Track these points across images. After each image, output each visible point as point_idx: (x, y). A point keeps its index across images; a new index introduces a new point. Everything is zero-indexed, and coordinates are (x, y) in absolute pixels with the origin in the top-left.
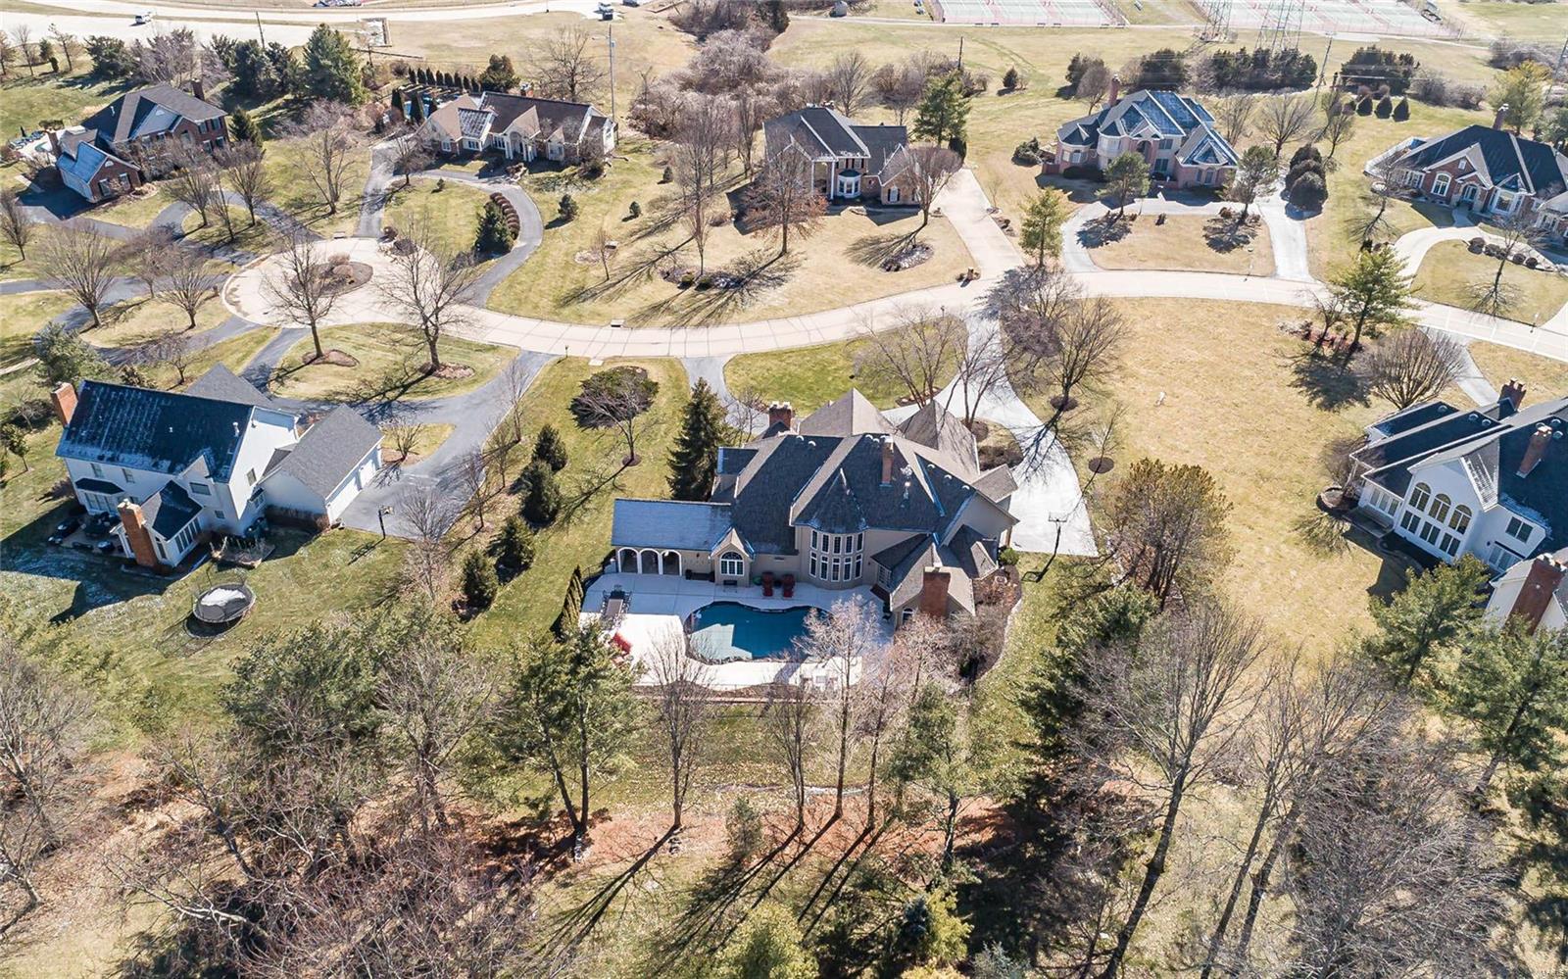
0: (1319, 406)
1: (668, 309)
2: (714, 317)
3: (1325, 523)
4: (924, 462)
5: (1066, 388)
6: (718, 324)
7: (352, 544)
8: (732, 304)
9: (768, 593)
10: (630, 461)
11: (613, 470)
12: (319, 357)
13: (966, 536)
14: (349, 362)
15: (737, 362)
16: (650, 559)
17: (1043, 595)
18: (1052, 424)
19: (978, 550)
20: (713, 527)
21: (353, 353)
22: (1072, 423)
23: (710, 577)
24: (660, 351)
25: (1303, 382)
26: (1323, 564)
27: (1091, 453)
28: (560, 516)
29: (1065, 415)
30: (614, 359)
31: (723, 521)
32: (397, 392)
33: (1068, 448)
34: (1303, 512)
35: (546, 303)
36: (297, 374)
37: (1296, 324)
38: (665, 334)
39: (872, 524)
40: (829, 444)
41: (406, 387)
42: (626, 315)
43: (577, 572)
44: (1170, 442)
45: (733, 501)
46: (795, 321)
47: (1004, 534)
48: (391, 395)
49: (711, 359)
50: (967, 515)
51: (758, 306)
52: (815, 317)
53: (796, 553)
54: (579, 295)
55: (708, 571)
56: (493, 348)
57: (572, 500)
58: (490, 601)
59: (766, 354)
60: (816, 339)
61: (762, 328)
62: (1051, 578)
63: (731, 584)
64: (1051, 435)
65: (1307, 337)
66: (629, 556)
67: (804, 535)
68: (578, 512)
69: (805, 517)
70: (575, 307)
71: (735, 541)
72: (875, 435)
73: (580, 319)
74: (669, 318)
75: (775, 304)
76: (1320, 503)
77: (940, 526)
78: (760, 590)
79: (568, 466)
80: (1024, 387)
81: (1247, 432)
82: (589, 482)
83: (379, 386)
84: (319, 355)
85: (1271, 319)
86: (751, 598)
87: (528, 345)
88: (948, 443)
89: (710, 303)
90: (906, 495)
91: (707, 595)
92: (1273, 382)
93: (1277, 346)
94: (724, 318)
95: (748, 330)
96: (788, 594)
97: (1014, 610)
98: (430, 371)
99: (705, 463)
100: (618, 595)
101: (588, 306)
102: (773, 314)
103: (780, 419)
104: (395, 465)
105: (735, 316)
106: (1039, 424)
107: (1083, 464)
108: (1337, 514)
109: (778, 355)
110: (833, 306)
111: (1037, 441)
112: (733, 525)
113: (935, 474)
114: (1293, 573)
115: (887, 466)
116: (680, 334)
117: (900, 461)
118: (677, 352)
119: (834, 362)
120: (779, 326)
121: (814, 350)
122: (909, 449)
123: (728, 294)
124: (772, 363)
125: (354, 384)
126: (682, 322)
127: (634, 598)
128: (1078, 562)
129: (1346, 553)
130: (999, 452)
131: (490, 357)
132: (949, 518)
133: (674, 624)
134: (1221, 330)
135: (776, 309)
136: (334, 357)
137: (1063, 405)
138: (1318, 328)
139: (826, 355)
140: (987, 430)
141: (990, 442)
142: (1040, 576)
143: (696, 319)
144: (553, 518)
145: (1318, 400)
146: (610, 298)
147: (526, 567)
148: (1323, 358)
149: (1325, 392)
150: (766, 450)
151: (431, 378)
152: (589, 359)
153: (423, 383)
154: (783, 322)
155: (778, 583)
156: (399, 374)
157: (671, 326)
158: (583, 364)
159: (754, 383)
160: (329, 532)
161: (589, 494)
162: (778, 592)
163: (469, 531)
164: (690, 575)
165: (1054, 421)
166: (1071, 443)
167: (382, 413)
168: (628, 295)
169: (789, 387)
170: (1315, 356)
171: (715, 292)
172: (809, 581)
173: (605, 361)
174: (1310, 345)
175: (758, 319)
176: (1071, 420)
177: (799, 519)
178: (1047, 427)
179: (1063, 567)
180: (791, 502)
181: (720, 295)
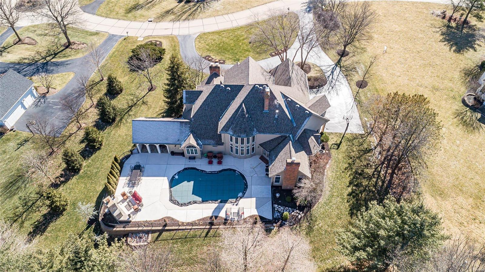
0: (454, 51)
1: (173, 12)
2: (192, 15)
3: (469, 113)
4: (284, 96)
5: (345, 46)
6: (193, 19)
7: (18, 139)
8: (199, 9)
9: (210, 163)
10: (151, 89)
11: (143, 94)
12: (19, 41)
13: (307, 134)
14: (34, 43)
15: (202, 36)
16: (153, 147)
17: (340, 157)
18: (338, 63)
19: (312, 141)
20: (181, 133)
21: (36, 38)
22: (347, 63)
23: (182, 154)
24: (168, 33)
25: (446, 40)
26: (471, 136)
27: (357, 78)
28: (118, 119)
29: (344, 59)
30: (148, 37)
31: (187, 130)
32: (51, 57)
33: (347, 75)
34: (457, 108)
35: (122, 11)
36: (9, 50)
37: (439, 12)
38: (171, 24)
39: (260, 132)
40: (237, 89)
41: (56, 54)
42: (155, 16)
43: (116, 159)
44: (391, 71)
45: (190, 119)
46: (226, 16)
47: (322, 127)
48: (48, 59)
49: (189, 36)
50: (307, 124)
51: (211, 9)
52: (234, 14)
53: (222, 144)
54: (136, 7)
55: (182, 152)
56: (97, 33)
57: (123, 110)
58: (79, 170)
59: (213, 33)
60: (235, 25)
61: (212, 20)
62: (344, 147)
63: (192, 158)
64: (338, 69)
65: (444, 18)
66: (143, 147)
67: (226, 137)
68: (126, 117)
69: (226, 129)
70: (134, 13)
71: (192, 141)
72: (260, 85)
73: (135, 18)
74: (173, 17)
75: (217, 9)
76: (464, 102)
77: (294, 131)
78: (207, 160)
79: (123, 93)
80: (325, 46)
81: (425, 66)
82: (132, 100)
83: (43, 55)
84: (20, 40)
85: (427, 10)
86: (202, 165)
87: (112, 32)
88: (295, 81)
89: (190, 9)
90: (276, 116)
91: (181, 164)
92: (433, 40)
93: (432, 22)
94: (196, 16)
95: (206, 21)
96: (220, 163)
97: (328, 166)
98: (68, 45)
99: (178, 97)
100: (138, 167)
101: (139, 12)
102: (217, 14)
103: (215, 72)
104: (44, 96)
105: (201, 15)
106: (332, 63)
107: (353, 84)
108: (473, 108)
109: (219, 33)
110: (242, 9)
111: (332, 72)
112: (192, 132)
113: (291, 104)
114: (458, 142)
115: (267, 102)
116: (177, 24)
117: (273, 97)
118: (175, 33)
119: (243, 35)
120: (219, 19)
121: (234, 30)
122: (277, 90)
123: (198, 5)
124: (216, 37)
125: (33, 54)
126: (178, 18)
127: (147, 168)
128: (355, 137)
129: (481, 130)
130: (316, 79)
131: (95, 38)
132: (298, 127)
133: (164, 182)
134: (407, 15)
135: (218, 11)
136: (27, 41)
137: (343, 54)
138: (449, 13)
139: (239, 32)
140: (310, 68)
141: (311, 74)
142: (338, 145)
143: (184, 17)
144: (114, 120)
145: (454, 48)
146: (149, 8)
147: (99, 148)
148: (452, 27)
149: (456, 44)
150: (206, 91)
151: (68, 49)
152: (137, 37)
153: (64, 52)
154: (221, 17)
155: (215, 157)
156: (54, 48)
157: (173, 21)
158: (135, 40)
159: (208, 47)
160: (9, 133)
161: (132, 106)
162: (215, 161)
163: (75, 129)
164: (173, 153)
165: (339, 61)
166: (348, 72)
167: (43, 68)
168: (156, 7)
169: (222, 49)
170: (449, 27)
171: (192, 4)
172: (230, 155)
173: (145, 38)
174: (445, 21)
175: (210, 16)
176: (346, 61)
177: (222, 130)
178: (336, 65)
179: (349, 140)
180: (218, 119)
181: (195, 5)
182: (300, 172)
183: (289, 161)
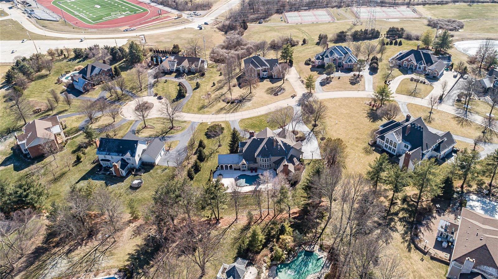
0: (371, 122)
1: (224, 109)
2: (235, 110)
3: (369, 148)
4: (282, 142)
5: (315, 122)
6: (236, 112)
7: (162, 168)
8: (239, 107)
9: (252, 172)
10: (220, 146)
11: (216, 148)
12: (145, 127)
13: (292, 157)
14: (153, 128)
15: (242, 121)
16: (226, 167)
17: (310, 168)
18: (312, 130)
19: (295, 159)
20: (239, 159)
21: (153, 125)
22: (317, 130)
23: (239, 169)
24: (223, 120)
25: (369, 116)
26: (368, 157)
27: (321, 136)
28: (206, 159)
29: (315, 128)
30: (213, 122)
31: (241, 158)
32: (165, 134)
33: (316, 135)
34: (365, 146)
35: (196, 109)
36: (141, 131)
37: (368, 102)
38: (225, 115)
39: (272, 156)
40: (262, 140)
41: (167, 133)
42: (215, 111)
43: (211, 171)
44: (338, 132)
45: (243, 153)
46: (254, 110)
47: (301, 156)
48: (164, 134)
49: (235, 121)
50: (292, 152)
51: (246, 106)
52: (258, 109)
53: (257, 163)
54: (203, 107)
55: (239, 168)
56: (185, 122)
57: (208, 155)
58: (193, 178)
59: (248, 118)
60: (259, 114)
61: (246, 112)
62: (311, 164)
63: (244, 170)
64: (312, 133)
65: (370, 105)
66: (222, 166)
67: (259, 159)
68: (209, 158)
69: (258, 155)
70: (203, 110)
71: (244, 161)
72: (272, 137)
73: (204, 113)
74: (225, 111)
75: (249, 106)
76: (369, 144)
77: (286, 155)
78: (250, 171)
79: (206, 148)
80: (306, 122)
81: (355, 129)
82: (211, 151)
83: (160, 133)
84: (146, 126)
85: (363, 102)
86: (248, 173)
87: (193, 120)
88: (288, 137)
89: (234, 107)
90: (279, 149)
91: (239, 173)
92: (362, 117)
93: (364, 108)
94: (238, 110)
95: (244, 113)
96: (256, 172)
97: (303, 171)
98: (172, 128)
99: (236, 145)
100: (220, 175)
101: (206, 110)
102: (249, 108)
103: (252, 135)
104: (168, 151)
105: (240, 110)
106: (310, 130)
107: (319, 139)
108: (372, 146)
109: (251, 118)
110: (263, 105)
111: (309, 134)
112: (244, 158)
113: (285, 144)
114: (362, 159)
115: (275, 143)
116: (228, 115)
117: (277, 142)
118: (227, 119)
119: (264, 119)
120: (251, 111)
121: (259, 117)
122: (279, 140)
123: (238, 104)
124: (249, 121)
125: (155, 133)
126: (228, 112)
127: (224, 175)
128: (317, 160)
129: (373, 154)
130: (301, 138)
131: (185, 124)
132: (288, 153)
133: (232, 180)
134: (351, 105)
135: (249, 107)
136: (149, 126)
137: (315, 126)
138: (373, 103)
139: (262, 118)
140: (298, 133)
141: (298, 136)
142: (309, 164)
143: (231, 111)
144: (204, 160)
145: (371, 120)
146: (211, 107)
147: (200, 170)
148: (374, 110)
149: (373, 118)
150: (249, 142)
151: (172, 130)
152: (207, 123)
153: (170, 131)
154: (251, 110)
155: (254, 170)
156: (165, 129)
157: (225, 113)
158: (206, 124)
159: (246, 126)
160: (156, 166)
161: (211, 154)
162: (254, 171)
163: (186, 164)
164: (235, 169)
165: (313, 129)
166: (316, 134)
167: (163, 139)
168: (215, 106)
169: (253, 126)
170: (372, 110)
171: (235, 104)
172: (260, 169)
173: (212, 123)
174: (371, 107)
175: (246, 110)
176: (317, 129)
177: (257, 156)
178: (311, 131)
179: (314, 161)
180: (255, 152)
181: (236, 105)
182: (289, 170)
183: (284, 164)
